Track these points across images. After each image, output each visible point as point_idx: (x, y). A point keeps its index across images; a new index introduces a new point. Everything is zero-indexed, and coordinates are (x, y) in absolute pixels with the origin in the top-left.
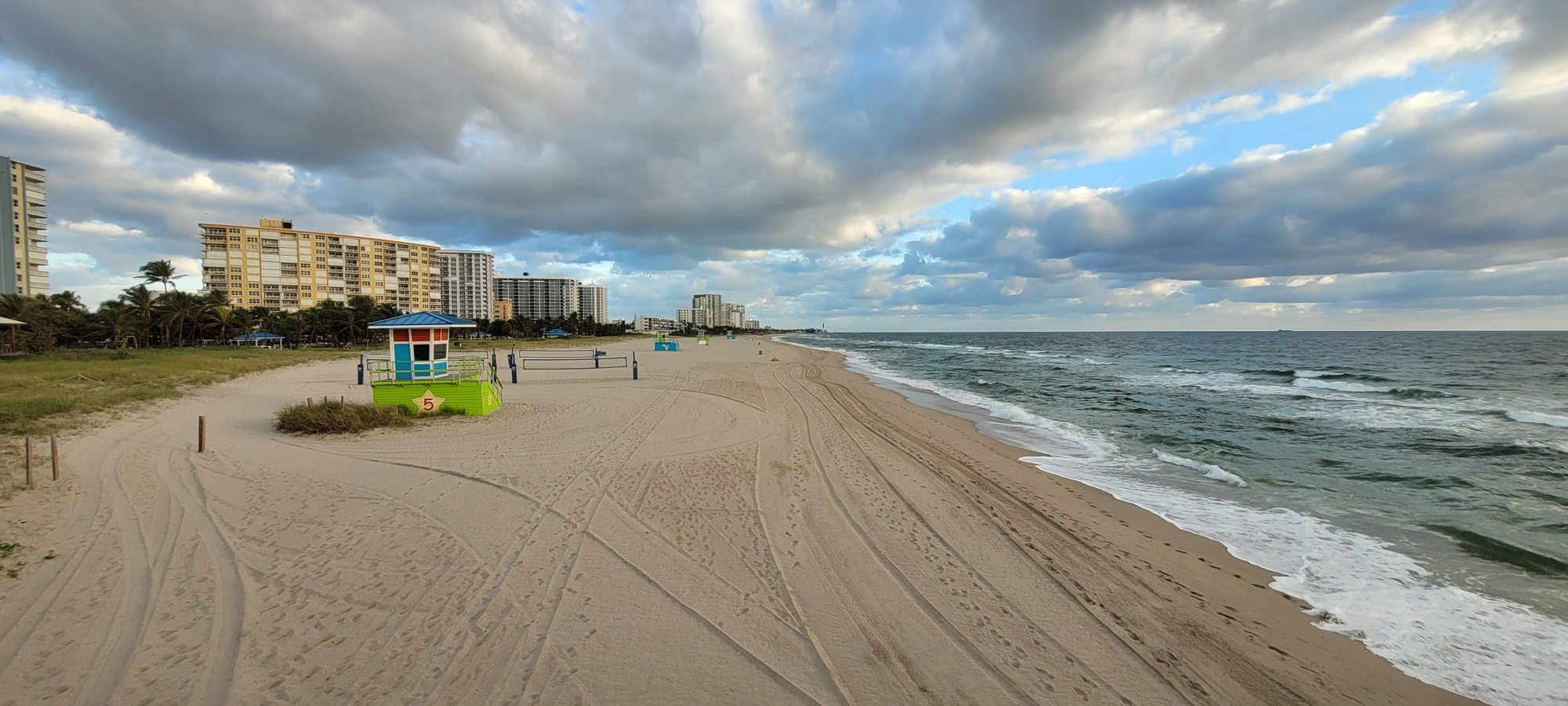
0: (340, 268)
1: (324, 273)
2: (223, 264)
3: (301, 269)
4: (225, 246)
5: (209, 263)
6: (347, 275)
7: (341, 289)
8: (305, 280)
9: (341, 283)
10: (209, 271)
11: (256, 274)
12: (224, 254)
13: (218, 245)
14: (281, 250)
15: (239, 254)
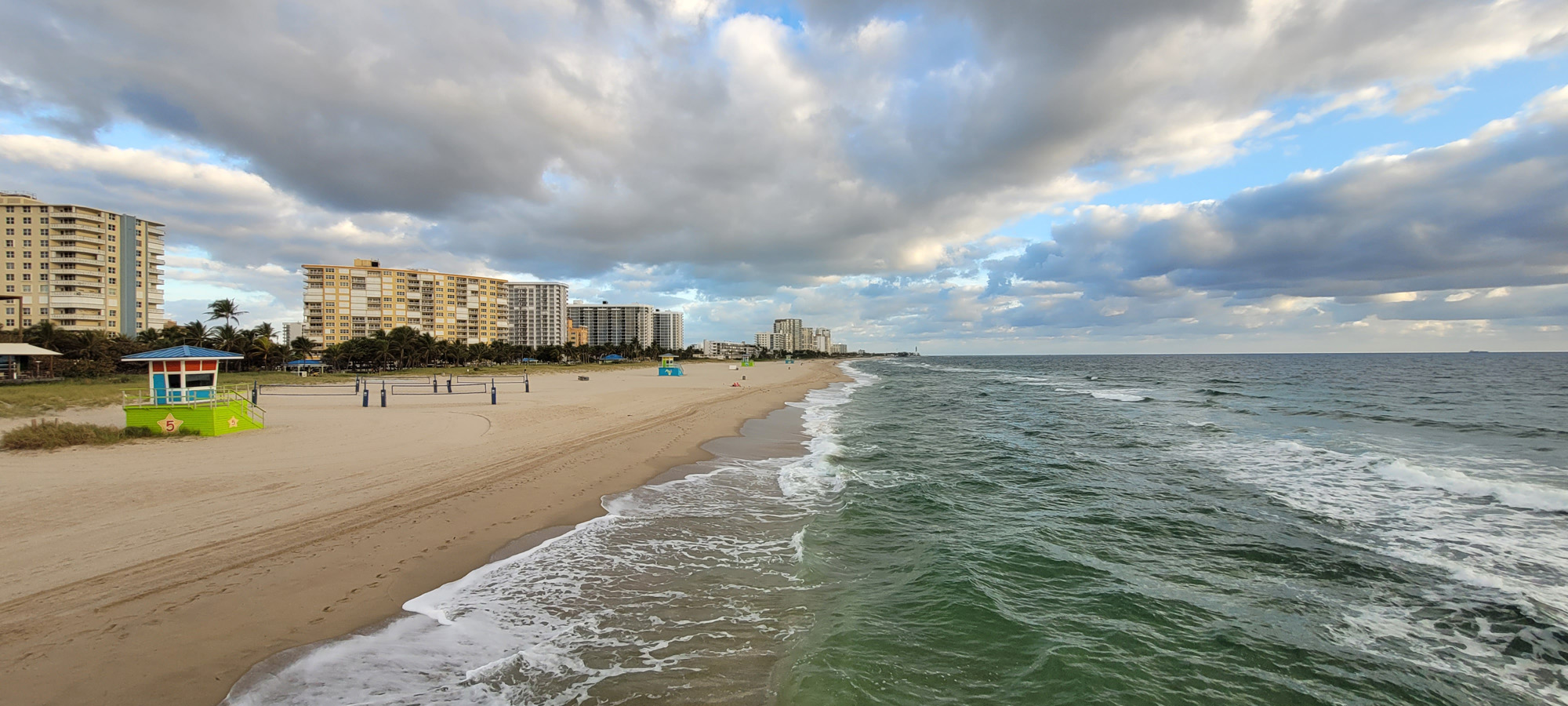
0: (418, 301)
1: (403, 306)
2: (319, 299)
3: (384, 303)
4: (322, 284)
5: (310, 299)
6: (424, 307)
7: (418, 320)
8: (387, 313)
9: (417, 314)
10: (309, 306)
11: (346, 308)
12: (321, 290)
13: (317, 283)
14: (368, 286)
15: (333, 290)
